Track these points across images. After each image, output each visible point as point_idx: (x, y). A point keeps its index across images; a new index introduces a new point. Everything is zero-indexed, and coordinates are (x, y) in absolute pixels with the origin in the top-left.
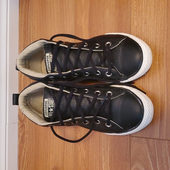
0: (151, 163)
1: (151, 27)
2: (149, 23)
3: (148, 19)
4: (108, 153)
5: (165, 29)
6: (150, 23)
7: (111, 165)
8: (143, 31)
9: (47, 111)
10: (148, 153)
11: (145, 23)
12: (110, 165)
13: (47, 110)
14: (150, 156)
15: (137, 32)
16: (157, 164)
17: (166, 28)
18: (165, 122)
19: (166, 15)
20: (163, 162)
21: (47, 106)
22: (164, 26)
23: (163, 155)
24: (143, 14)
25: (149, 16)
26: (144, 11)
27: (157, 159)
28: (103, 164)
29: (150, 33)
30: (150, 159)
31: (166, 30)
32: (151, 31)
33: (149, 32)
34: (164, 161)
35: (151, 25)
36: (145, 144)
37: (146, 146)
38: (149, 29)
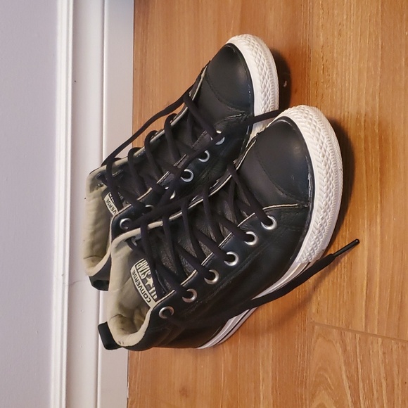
0: (349, 396)
1: (350, 41)
2: (347, 33)
3: (344, 22)
4: (271, 362)
5: (378, 45)
6: (349, 33)
7: (275, 392)
8: (335, 55)
9: (145, 290)
10: (343, 368)
11: (340, 34)
12: (273, 392)
13: (143, 287)
14: (347, 377)
15: (325, 60)
16: (361, 398)
17: (380, 43)
18: (378, 289)
19: (380, 8)
20: (373, 394)
21: (139, 278)
22: (377, 38)
23: (373, 377)
24: (336, 12)
25: (347, 15)
26: (337, 5)
27: (361, 385)
28: (261, 387)
29: (349, 59)
30: (346, 384)
31: (380, 47)
32: (350, 55)
33: (346, 55)
34: (375, 392)
35: (350, 37)
36: (338, 344)
37: (340, 350)
38: (346, 49)
